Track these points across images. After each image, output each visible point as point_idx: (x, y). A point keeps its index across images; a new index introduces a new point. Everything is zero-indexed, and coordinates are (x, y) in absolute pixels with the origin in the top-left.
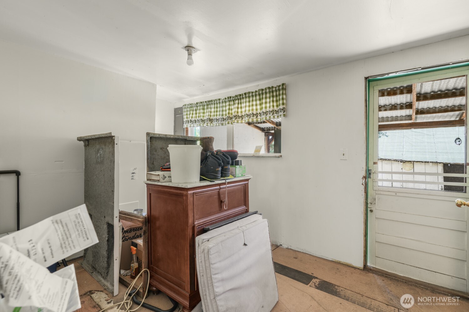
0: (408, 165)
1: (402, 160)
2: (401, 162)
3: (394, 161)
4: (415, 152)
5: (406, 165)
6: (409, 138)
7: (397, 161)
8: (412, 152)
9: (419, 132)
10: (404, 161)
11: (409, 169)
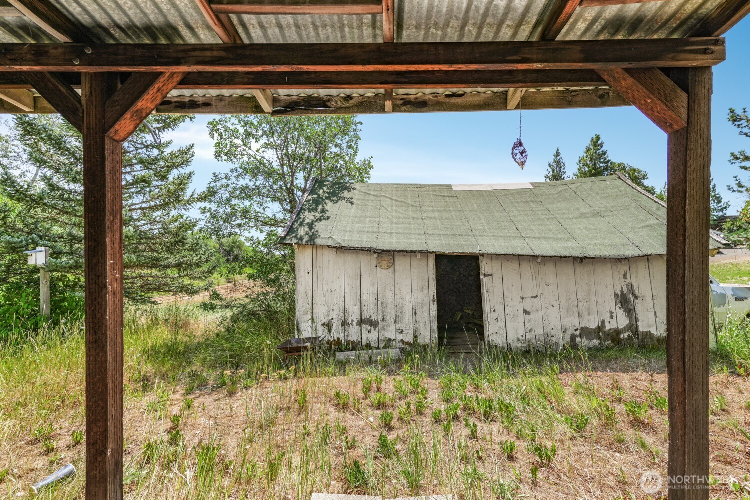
0: (386, 259)
1: (376, 249)
2: (375, 253)
3: (363, 250)
4: (396, 233)
5: (383, 259)
6: (388, 210)
7: (368, 251)
8: (391, 233)
9: (402, 202)
10: (380, 252)
11: (388, 266)
